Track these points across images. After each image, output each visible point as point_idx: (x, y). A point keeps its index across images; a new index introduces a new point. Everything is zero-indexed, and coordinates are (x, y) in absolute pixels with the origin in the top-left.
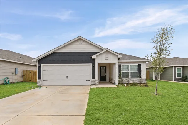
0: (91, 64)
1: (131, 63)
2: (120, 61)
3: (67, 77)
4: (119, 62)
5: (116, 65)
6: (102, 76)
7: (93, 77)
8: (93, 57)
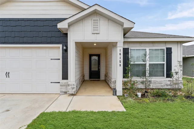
0: (61, 46)
1: (151, 45)
2: (126, 40)
3: (7, 74)
4: (124, 42)
5: (118, 49)
6: (92, 70)
7: (65, 76)
8: (60, 26)
